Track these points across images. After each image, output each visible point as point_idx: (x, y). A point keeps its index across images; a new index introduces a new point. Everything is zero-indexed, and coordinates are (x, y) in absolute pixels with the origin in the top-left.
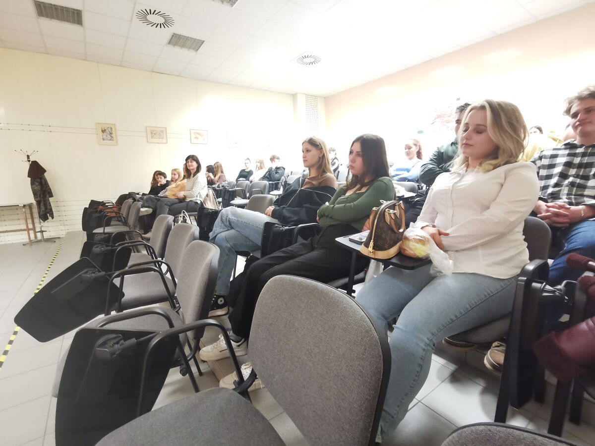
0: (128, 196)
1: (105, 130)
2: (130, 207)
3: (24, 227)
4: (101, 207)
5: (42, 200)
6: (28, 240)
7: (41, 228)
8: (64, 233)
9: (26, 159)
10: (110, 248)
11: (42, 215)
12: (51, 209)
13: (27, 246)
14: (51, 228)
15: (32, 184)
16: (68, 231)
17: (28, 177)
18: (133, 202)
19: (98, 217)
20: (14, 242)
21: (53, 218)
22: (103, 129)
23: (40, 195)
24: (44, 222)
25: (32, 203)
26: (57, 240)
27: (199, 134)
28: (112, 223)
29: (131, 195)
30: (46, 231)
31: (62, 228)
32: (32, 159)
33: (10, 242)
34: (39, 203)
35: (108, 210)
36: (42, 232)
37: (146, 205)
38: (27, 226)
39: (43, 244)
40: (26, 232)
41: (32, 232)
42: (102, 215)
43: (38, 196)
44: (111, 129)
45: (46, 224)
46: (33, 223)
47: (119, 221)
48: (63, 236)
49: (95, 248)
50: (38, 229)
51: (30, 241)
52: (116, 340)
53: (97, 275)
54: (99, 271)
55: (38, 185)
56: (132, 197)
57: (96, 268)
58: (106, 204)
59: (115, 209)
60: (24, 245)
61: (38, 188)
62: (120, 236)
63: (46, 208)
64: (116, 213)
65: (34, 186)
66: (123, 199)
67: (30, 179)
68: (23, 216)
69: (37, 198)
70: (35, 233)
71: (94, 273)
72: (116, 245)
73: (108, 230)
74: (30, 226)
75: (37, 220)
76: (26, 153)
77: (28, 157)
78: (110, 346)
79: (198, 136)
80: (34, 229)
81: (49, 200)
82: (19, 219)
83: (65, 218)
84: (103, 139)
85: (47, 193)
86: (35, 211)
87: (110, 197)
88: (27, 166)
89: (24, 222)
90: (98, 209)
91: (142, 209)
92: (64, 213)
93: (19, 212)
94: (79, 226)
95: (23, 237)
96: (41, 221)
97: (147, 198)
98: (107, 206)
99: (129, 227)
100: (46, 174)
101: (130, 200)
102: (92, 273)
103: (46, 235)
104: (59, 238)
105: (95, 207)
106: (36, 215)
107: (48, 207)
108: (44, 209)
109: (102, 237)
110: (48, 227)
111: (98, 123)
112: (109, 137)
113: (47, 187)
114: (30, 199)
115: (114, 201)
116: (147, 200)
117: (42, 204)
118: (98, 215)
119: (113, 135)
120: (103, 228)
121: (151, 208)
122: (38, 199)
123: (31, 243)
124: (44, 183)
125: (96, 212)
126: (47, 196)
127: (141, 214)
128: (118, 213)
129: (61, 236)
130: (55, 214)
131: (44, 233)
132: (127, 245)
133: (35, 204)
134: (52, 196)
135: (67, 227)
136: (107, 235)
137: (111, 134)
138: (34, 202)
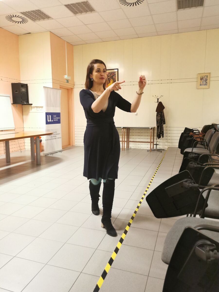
0: (211, 127)
1: (203, 78)
2: (212, 136)
3: (149, 140)
4: (191, 133)
5: (160, 126)
6: (150, 149)
7: (156, 142)
8: (167, 147)
9: (157, 101)
10: (200, 166)
11: (158, 135)
12: (163, 132)
13: (149, 152)
14: (162, 144)
15: (157, 116)
16: (169, 146)
17: (156, 111)
18: (215, 132)
19: (189, 140)
20: (144, 148)
21: (163, 137)
25: (155, 127)
26: (163, 151)
28: (198, 146)
30: (158, 145)
31: (166, 144)
32: (159, 101)
33: (142, 148)
34: (158, 127)
35: (196, 136)
36: (156, 145)
38: (151, 140)
39: (156, 152)
40: (150, 144)
41: (152, 144)
42: (192, 139)
43: (159, 123)
44: (207, 76)
45: (159, 140)
46: (154, 139)
48: (166, 149)
49: (191, 163)
50: (155, 143)
52: (212, 248)
53: (192, 185)
54: (194, 183)
55: (160, 116)
57: (193, 180)
58: (194, 131)
59: (200, 135)
60: (148, 151)
61: (159, 118)
62: (205, 158)
63: (161, 131)
64: (201, 139)
65: (158, 117)
67: (157, 112)
68: (149, 134)
69: (158, 124)
70: (154, 145)
71: (191, 183)
72: (204, 164)
73: (195, 150)
75: (155, 137)
76: (157, 97)
77: (158, 99)
78: (207, 250)
80: (153, 142)
81: (163, 126)
82: (148, 136)
83: (169, 138)
84: (201, 85)
85: (163, 121)
86: (156, 131)
87: (198, 126)
88: (156, 105)
89: (150, 137)
90: (190, 134)
92: (169, 135)
93: (149, 131)
94: (177, 145)
95: (147, 146)
96: (157, 138)
98: (195, 133)
99: (210, 150)
100: (164, 110)
101: (213, 130)
102: (190, 183)
103: (158, 147)
104: (164, 150)
105: (187, 133)
106: (156, 134)
107: (162, 130)
108: (160, 131)
109: (193, 156)
110: (160, 142)
111: (199, 74)
112: (205, 83)
113: (163, 118)
114: (155, 125)
115: (200, 129)
117: (159, 128)
119: (208, 81)
120: (192, 148)
123: (152, 150)
124: (162, 115)
125: (188, 136)
126: (163, 123)
129: (165, 149)
130: (164, 135)
131: (157, 145)
132: (212, 166)
133: (156, 128)
134: (165, 123)
135: (169, 144)
136: (197, 155)
137: (206, 80)
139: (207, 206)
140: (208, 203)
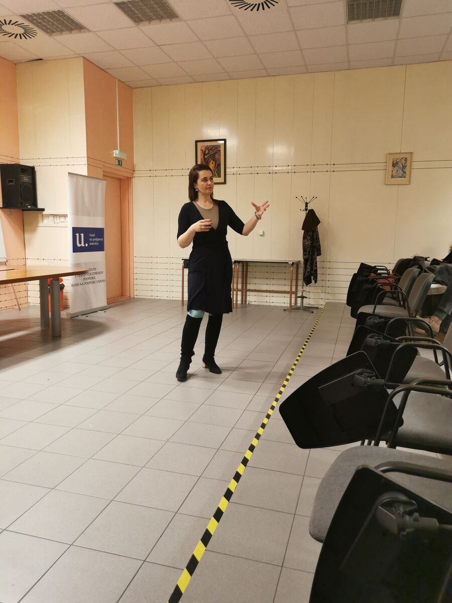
0: (412, 262)
1: (397, 163)
2: (414, 280)
3: (287, 289)
4: (373, 275)
5: (310, 259)
6: (289, 305)
7: (303, 292)
8: (324, 303)
9: (304, 208)
10: (388, 341)
11: (306, 277)
12: (316, 271)
13: (287, 313)
14: (313, 296)
15: (304, 238)
16: (328, 301)
17: (303, 229)
18: (420, 273)
19: (369, 289)
20: (277, 305)
21: (316, 282)
22: (395, 162)
23: (309, 252)
24: (307, 285)
25: (300, 261)
26: (315, 311)
28: (385, 301)
29: (416, 261)
30: (307, 298)
31: (323, 295)
32: (309, 208)
33: (273, 304)
34: (306, 261)
35: (381, 281)
36: (303, 297)
37: (439, 279)
38: (291, 289)
39: (301, 312)
40: (289, 295)
41: (293, 296)
42: (375, 287)
43: (307, 253)
44: (406, 160)
45: (307, 288)
46: (297, 286)
47: (394, 298)
48: (322, 307)
49: (370, 337)
50: (299, 294)
51: (291, 306)
52: (409, 508)
53: (373, 381)
54: (377, 378)
55: (310, 239)
56: (418, 264)
57: (374, 371)
58: (379, 272)
59: (391, 280)
60: (284, 310)
61: (308, 243)
62: (400, 326)
63: (312, 269)
64: (391, 286)
65: (306, 240)
66: (403, 265)
67: (304, 231)
68: (288, 276)
69: (306, 255)
70: (297, 297)
71: (371, 377)
72: (397, 339)
73: (380, 310)
74: (294, 289)
75: (300, 282)
76: (305, 199)
77: (307, 204)
78: (399, 513)
80: (296, 293)
81: (316, 259)
82: (285, 279)
83: (328, 284)
84: (393, 177)
85: (316, 250)
86: (301, 270)
87: (387, 261)
88: (303, 216)
89: (289, 282)
90: (369, 277)
91: (433, 286)
92: (328, 278)
93: (287, 270)
94: (344, 298)
95: (283, 301)
96: (304, 284)
97: (441, 268)
98: (380, 274)
99: (409, 310)
100: (319, 226)
101: (415, 270)
102: (368, 377)
103: (306, 302)
104: (317, 308)
105: (365, 273)
106: (301, 276)
107: (314, 266)
108: (309, 270)
109: (376, 321)
110: (309, 292)
111: (390, 154)
112: (402, 173)
113: (317, 243)
114: (299, 257)
115: (391, 267)
116: (440, 272)
117: (309, 263)
118: (369, 286)
119: (407, 170)
120: (373, 306)
121: (446, 285)
122: (306, 257)
123: (293, 309)
124: (315, 237)
125: (367, 281)
126: (316, 254)
127: (429, 293)
128: (394, 287)
129: (320, 307)
130: (319, 277)
131: (304, 299)
132: (413, 342)
133: (302, 262)
134: (319, 254)
135: (328, 296)
136: (383, 320)
137: (404, 167)
138: (302, 260)
139: (401, 422)
140: (404, 417)
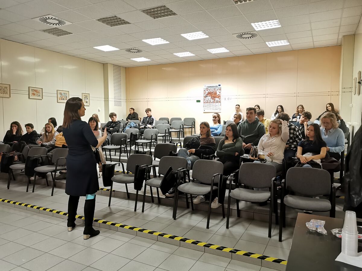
27: (35, 91)
79: (35, 92)
